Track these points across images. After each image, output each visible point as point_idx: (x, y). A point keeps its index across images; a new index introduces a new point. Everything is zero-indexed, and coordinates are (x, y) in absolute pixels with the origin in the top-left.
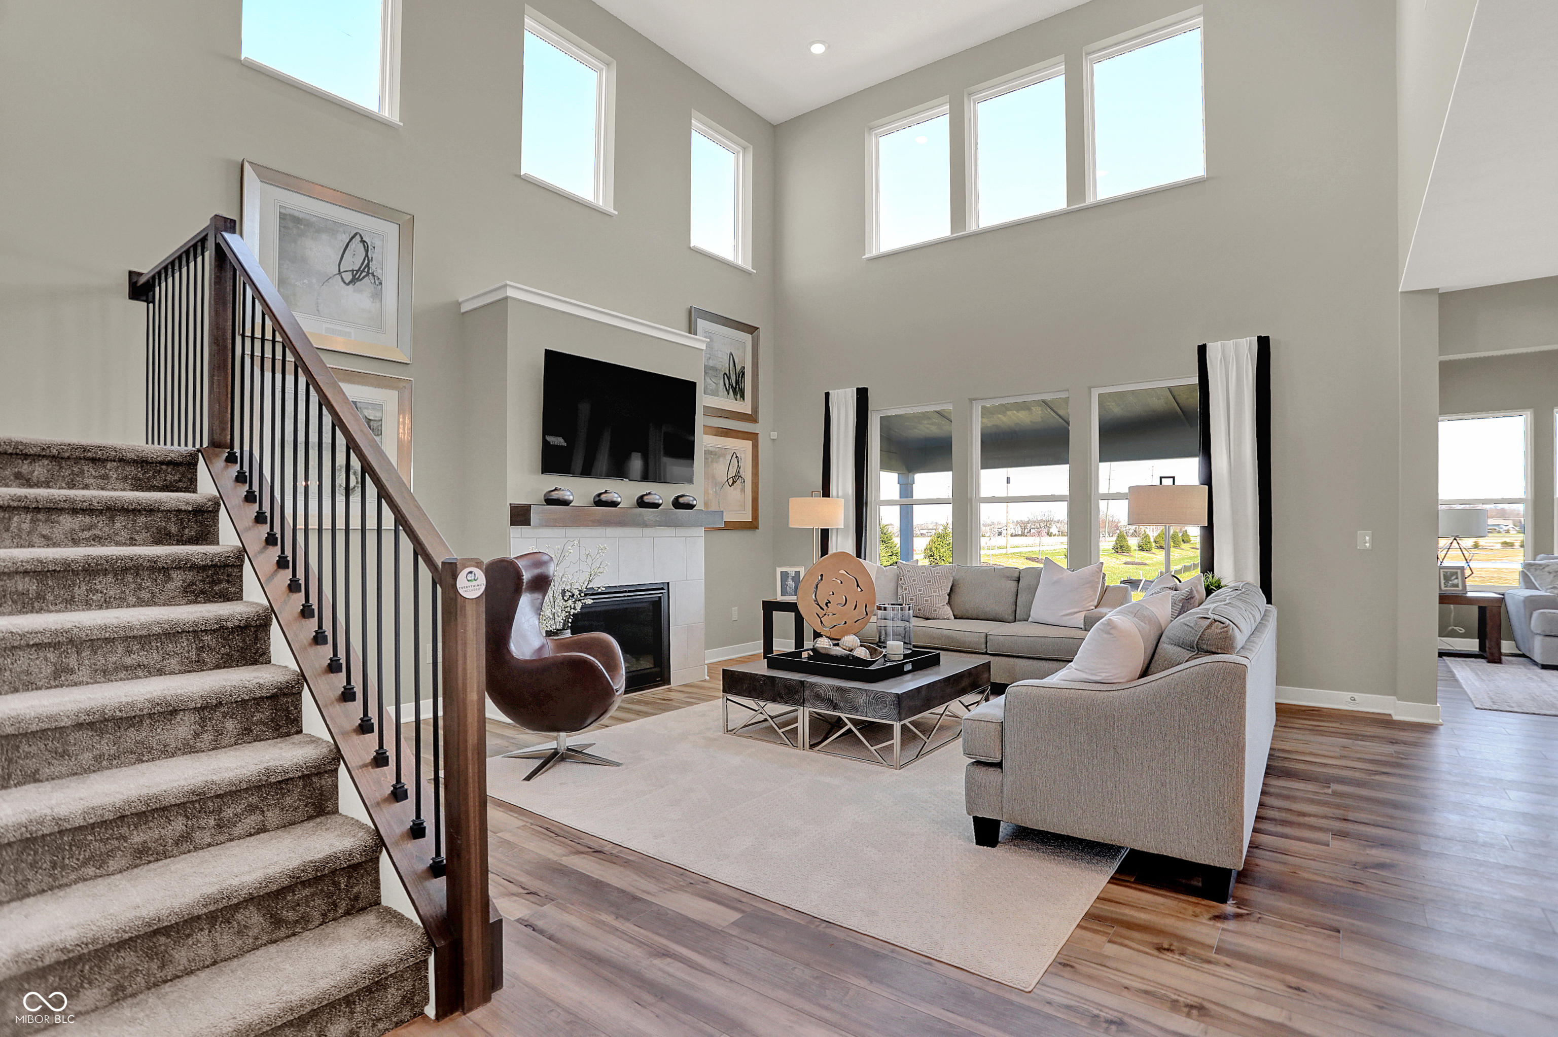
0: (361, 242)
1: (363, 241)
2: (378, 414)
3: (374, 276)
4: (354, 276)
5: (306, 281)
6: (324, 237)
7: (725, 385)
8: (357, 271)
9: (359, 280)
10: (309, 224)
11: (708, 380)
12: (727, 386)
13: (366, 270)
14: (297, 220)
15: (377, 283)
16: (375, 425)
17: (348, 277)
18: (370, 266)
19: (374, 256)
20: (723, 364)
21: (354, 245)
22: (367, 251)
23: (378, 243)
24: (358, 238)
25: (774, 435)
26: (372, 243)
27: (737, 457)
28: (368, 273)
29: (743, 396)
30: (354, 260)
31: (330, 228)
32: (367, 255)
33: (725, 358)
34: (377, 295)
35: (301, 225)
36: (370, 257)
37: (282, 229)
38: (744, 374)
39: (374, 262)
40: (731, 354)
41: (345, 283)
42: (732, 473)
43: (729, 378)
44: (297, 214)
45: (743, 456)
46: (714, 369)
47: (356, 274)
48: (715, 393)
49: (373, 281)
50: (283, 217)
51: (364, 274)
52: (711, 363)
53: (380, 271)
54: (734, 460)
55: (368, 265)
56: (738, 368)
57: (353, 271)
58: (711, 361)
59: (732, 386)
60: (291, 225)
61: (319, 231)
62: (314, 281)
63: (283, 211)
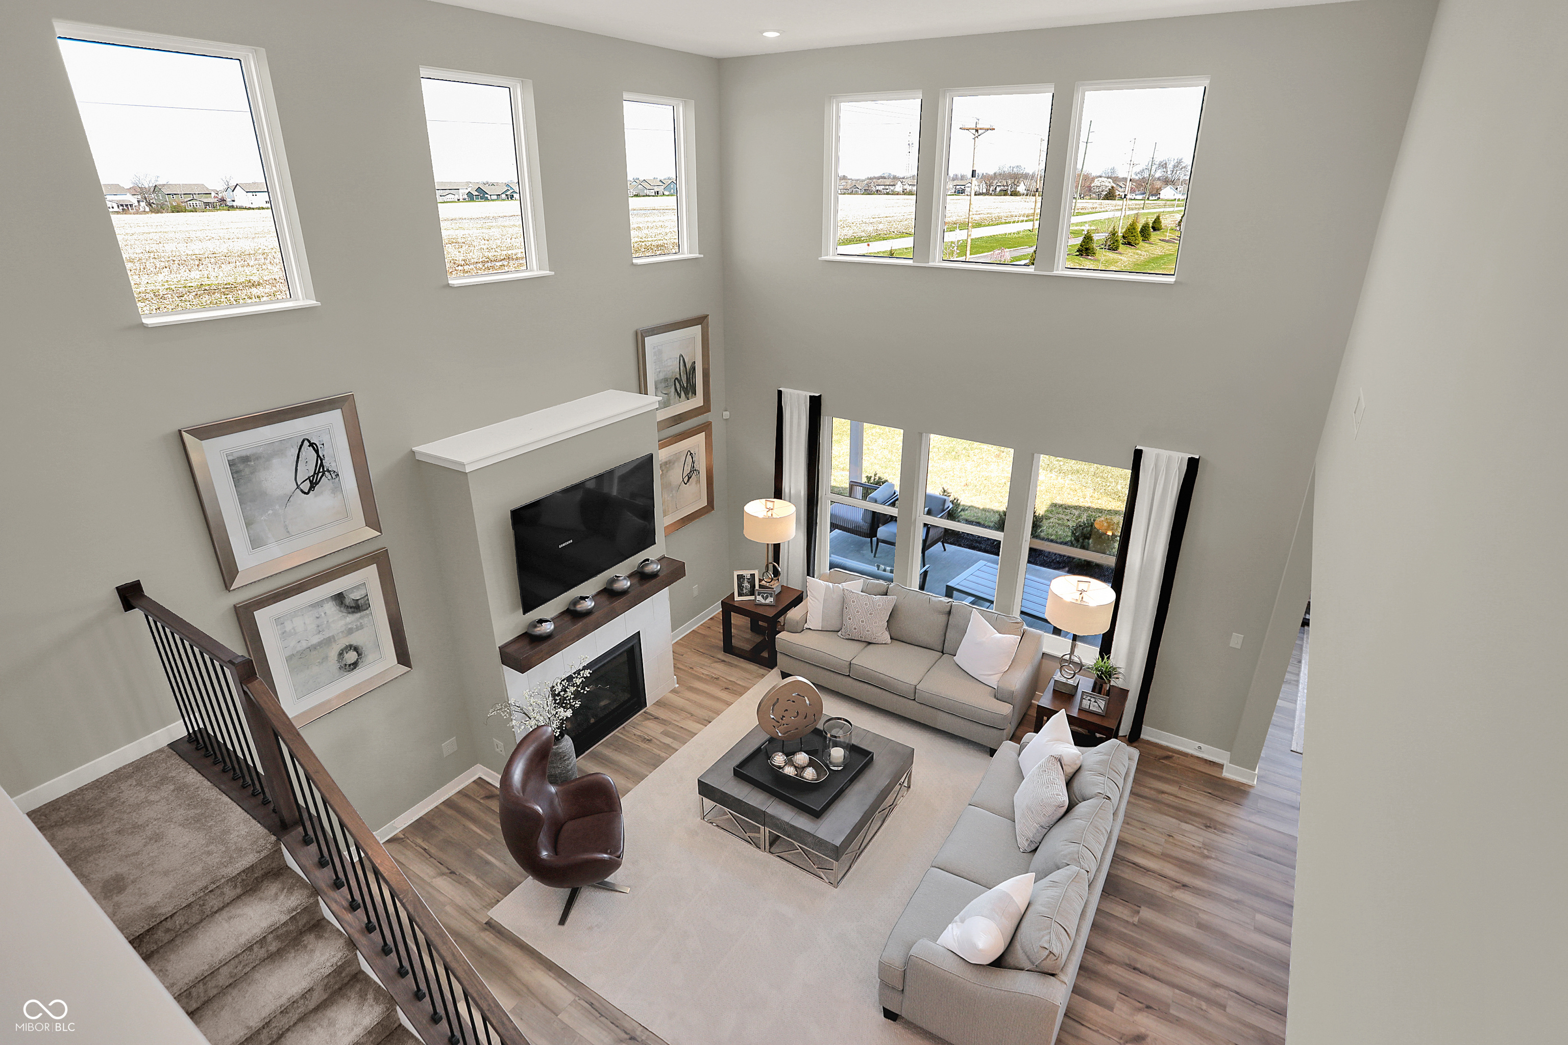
0: (309, 446)
1: (311, 445)
2: (363, 592)
3: (328, 471)
4: (311, 482)
5: (270, 512)
6: (275, 461)
7: (676, 389)
8: (313, 476)
9: (317, 483)
10: (257, 457)
12: (678, 390)
13: (321, 470)
14: (245, 459)
15: (334, 477)
16: (362, 602)
17: (306, 486)
18: (324, 464)
19: (325, 453)
20: (675, 368)
21: (304, 453)
22: (317, 451)
23: (325, 439)
24: (306, 443)
25: (726, 415)
26: (320, 441)
27: (691, 454)
28: (324, 472)
29: (694, 392)
30: (307, 469)
31: (277, 449)
32: (318, 456)
33: (675, 362)
34: (337, 489)
35: (250, 461)
36: (321, 455)
37: (235, 476)
38: (694, 369)
39: (326, 459)
40: (681, 356)
41: (305, 493)
42: (688, 469)
43: (680, 381)
44: (244, 454)
45: (697, 451)
46: (665, 379)
47: (313, 479)
48: (666, 405)
49: (330, 477)
50: (232, 464)
51: (320, 474)
52: (662, 375)
53: (333, 464)
54: (689, 457)
55: (322, 465)
56: (688, 366)
57: (309, 478)
58: (661, 373)
59: (683, 388)
60: (241, 467)
61: (269, 458)
62: (277, 507)
63: (230, 458)
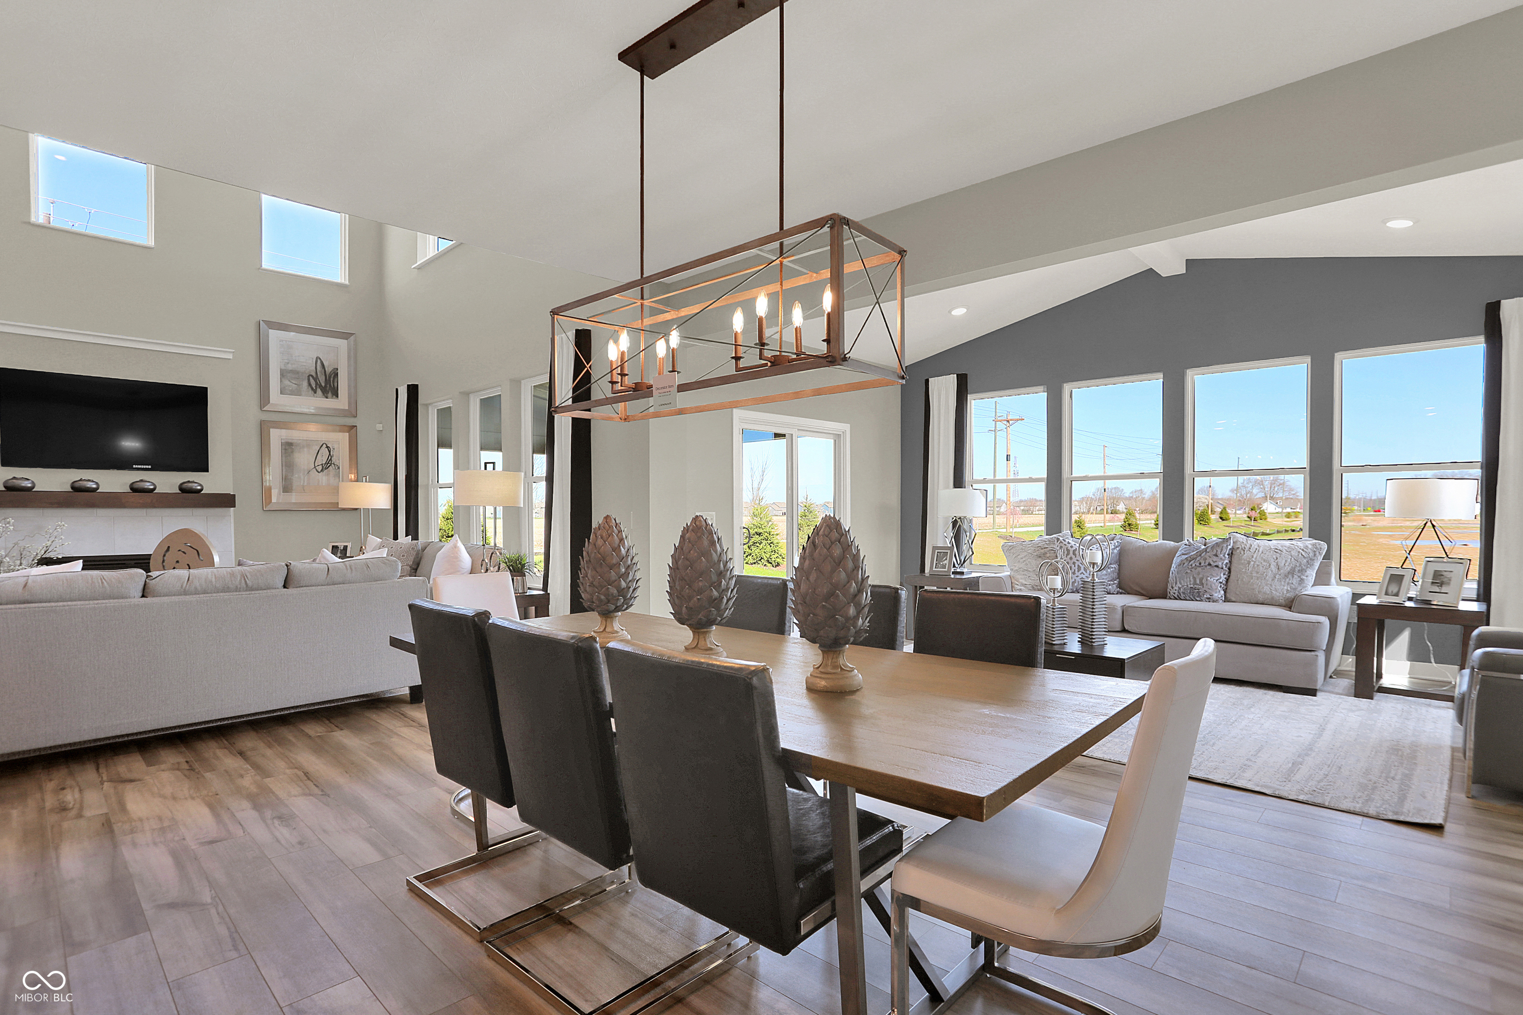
7: (310, 386)
11: (287, 382)
12: (314, 386)
20: (309, 366)
25: (380, 426)
27: (327, 447)
29: (336, 394)
33: (310, 362)
38: (337, 374)
40: (318, 359)
42: (322, 460)
43: (315, 379)
45: (336, 446)
46: (295, 372)
48: (297, 393)
52: (290, 367)
54: (324, 450)
56: (329, 370)
58: (289, 365)
59: (320, 386)
